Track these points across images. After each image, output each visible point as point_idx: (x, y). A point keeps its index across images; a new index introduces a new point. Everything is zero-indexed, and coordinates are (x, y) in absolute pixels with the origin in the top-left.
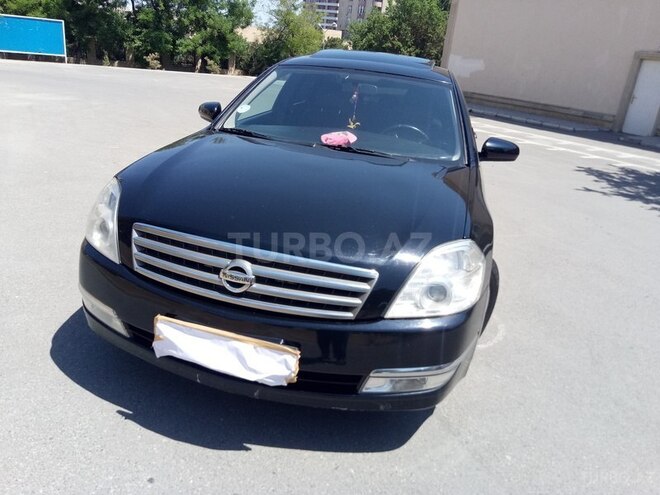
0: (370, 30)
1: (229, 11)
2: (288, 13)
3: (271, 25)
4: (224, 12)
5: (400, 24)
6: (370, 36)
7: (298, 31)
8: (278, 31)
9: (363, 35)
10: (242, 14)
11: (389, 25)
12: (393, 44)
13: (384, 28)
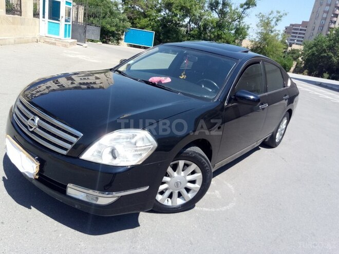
0: (315, 45)
1: (235, 31)
2: (267, 34)
3: (257, 40)
4: (233, 32)
5: (335, 43)
6: (314, 49)
7: (271, 44)
8: (260, 43)
9: (310, 49)
10: (241, 33)
11: (327, 43)
12: (327, 54)
13: (324, 45)
